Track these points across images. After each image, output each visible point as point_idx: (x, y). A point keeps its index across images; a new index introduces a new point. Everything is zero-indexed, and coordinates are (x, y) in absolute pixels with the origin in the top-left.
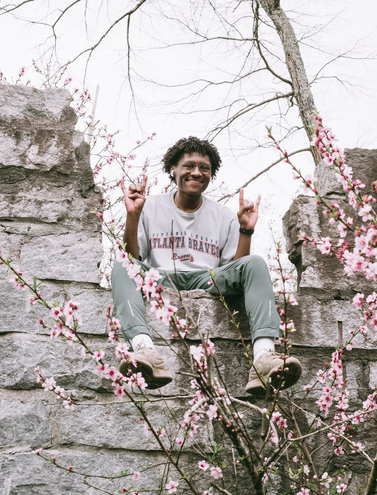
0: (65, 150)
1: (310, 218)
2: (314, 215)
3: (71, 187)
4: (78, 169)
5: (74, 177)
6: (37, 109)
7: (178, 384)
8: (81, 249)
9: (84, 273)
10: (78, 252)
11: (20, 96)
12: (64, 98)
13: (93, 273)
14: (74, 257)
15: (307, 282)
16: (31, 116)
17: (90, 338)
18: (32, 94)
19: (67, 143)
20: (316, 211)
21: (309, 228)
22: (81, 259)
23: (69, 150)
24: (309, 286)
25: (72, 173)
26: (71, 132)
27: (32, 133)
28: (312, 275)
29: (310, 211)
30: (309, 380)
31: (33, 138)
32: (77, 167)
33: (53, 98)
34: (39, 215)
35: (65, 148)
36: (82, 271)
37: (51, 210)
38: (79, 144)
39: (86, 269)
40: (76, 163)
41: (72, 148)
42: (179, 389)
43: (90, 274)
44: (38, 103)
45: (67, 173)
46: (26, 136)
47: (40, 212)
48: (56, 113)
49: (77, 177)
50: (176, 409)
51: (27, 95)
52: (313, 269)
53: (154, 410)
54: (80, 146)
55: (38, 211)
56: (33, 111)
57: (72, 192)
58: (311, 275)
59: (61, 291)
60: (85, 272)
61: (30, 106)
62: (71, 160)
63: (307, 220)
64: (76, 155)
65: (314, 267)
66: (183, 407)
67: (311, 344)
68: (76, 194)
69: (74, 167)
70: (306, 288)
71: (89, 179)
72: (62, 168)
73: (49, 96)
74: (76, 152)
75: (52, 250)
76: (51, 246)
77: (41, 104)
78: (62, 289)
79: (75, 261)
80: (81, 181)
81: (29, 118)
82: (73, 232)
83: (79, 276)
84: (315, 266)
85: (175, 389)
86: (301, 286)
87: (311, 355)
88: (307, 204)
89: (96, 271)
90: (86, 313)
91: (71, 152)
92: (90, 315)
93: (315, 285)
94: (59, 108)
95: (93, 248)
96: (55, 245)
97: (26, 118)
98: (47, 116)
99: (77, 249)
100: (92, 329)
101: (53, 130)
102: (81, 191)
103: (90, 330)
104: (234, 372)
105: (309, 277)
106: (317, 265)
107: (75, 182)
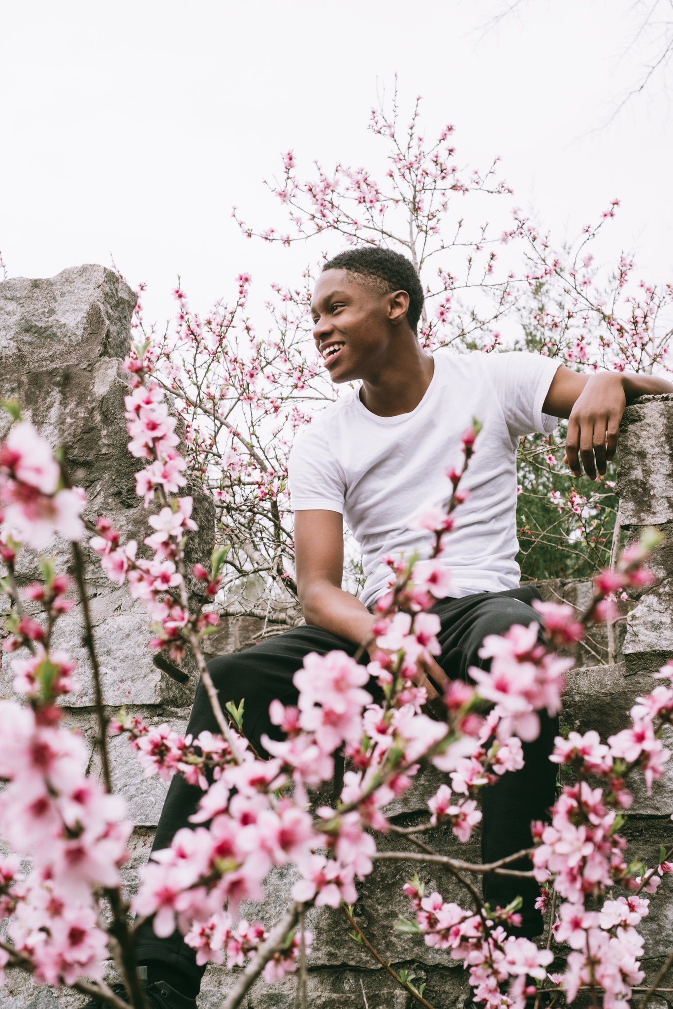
0: (78, 410)
1: (647, 461)
2: (657, 450)
3: (98, 488)
4: (108, 445)
5: (102, 464)
6: (39, 324)
7: (324, 937)
8: (119, 629)
9: (127, 685)
10: (113, 637)
11: (9, 303)
12: (92, 286)
13: (145, 681)
14: (105, 650)
15: (641, 637)
16: (30, 344)
17: (144, 836)
18: (30, 294)
19: (83, 391)
20: (663, 439)
21: (645, 489)
22: (118, 653)
23: (86, 408)
24: (648, 649)
25: (98, 457)
26: (89, 365)
27: (20, 384)
28: (656, 617)
29: (648, 441)
30: (661, 906)
31: (23, 393)
32: (106, 442)
33: (71, 290)
34: (33, 566)
35: (77, 406)
36: (122, 681)
37: (55, 552)
38: (108, 388)
39: (130, 675)
40: (104, 432)
41: (93, 401)
42: (325, 949)
43: (139, 684)
44: (41, 311)
45: (89, 459)
46: (9, 393)
47: (36, 559)
48: (73, 324)
49: (108, 463)
50: (319, 1002)
51: (20, 298)
52: (656, 599)
53: (273, 1005)
54: (109, 394)
55: (31, 557)
56: (33, 330)
57: (100, 499)
58: (650, 619)
59: (86, 731)
60: (129, 682)
61: (27, 321)
62: (93, 429)
63: (639, 468)
64: (103, 413)
65: (659, 595)
66: (334, 996)
67: (658, 809)
68: (108, 504)
69: (100, 443)
70: (640, 655)
71: (133, 464)
72: (76, 451)
73: (65, 290)
74: (101, 408)
75: (61, 640)
76: (60, 632)
77: (46, 310)
78: (87, 727)
79: (109, 658)
80: (118, 471)
81: (26, 349)
82: (106, 591)
83: (116, 693)
84: (661, 590)
85: (318, 950)
86: (627, 652)
87: (662, 836)
88: (638, 424)
89: (151, 676)
90: (130, 777)
91: (91, 412)
92: (139, 780)
93: (664, 643)
94: (81, 310)
95: (143, 623)
96: (68, 629)
97: (20, 350)
98: (59, 334)
99: (112, 630)
100: (142, 814)
101: (56, 368)
102: (119, 493)
103: (138, 818)
104: (459, 897)
105: (645, 624)
106: (667, 589)
107: (106, 476)
